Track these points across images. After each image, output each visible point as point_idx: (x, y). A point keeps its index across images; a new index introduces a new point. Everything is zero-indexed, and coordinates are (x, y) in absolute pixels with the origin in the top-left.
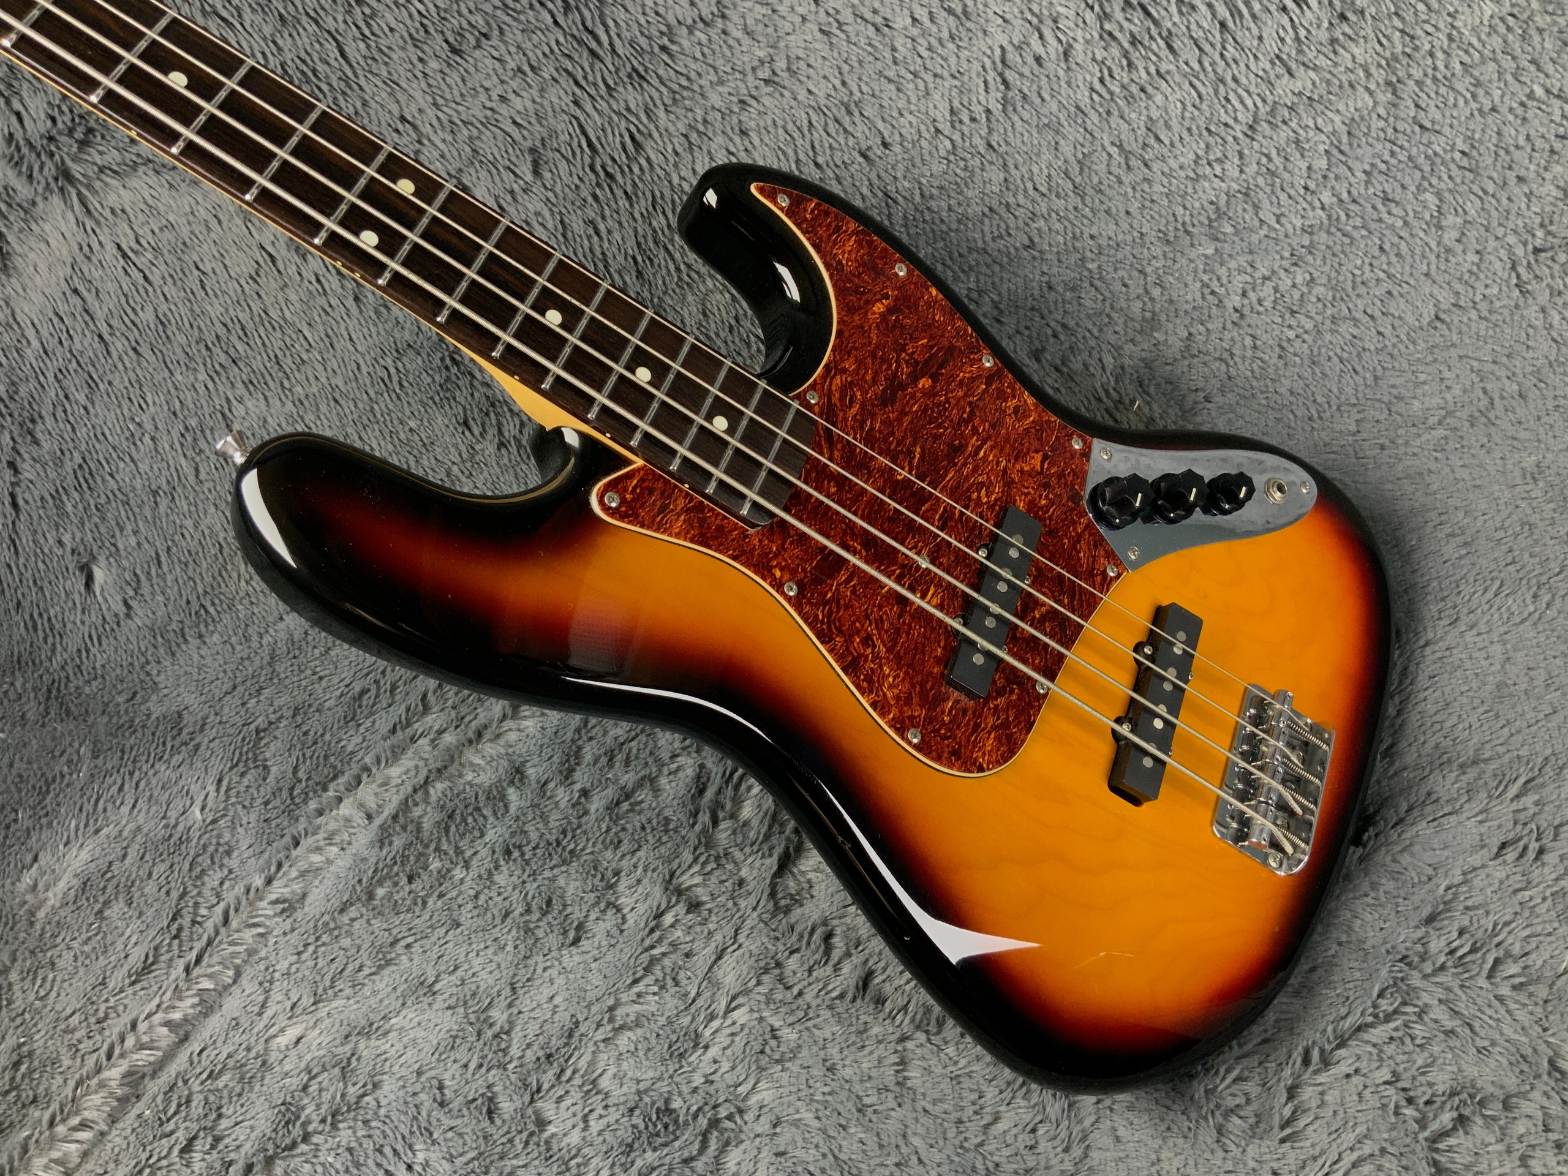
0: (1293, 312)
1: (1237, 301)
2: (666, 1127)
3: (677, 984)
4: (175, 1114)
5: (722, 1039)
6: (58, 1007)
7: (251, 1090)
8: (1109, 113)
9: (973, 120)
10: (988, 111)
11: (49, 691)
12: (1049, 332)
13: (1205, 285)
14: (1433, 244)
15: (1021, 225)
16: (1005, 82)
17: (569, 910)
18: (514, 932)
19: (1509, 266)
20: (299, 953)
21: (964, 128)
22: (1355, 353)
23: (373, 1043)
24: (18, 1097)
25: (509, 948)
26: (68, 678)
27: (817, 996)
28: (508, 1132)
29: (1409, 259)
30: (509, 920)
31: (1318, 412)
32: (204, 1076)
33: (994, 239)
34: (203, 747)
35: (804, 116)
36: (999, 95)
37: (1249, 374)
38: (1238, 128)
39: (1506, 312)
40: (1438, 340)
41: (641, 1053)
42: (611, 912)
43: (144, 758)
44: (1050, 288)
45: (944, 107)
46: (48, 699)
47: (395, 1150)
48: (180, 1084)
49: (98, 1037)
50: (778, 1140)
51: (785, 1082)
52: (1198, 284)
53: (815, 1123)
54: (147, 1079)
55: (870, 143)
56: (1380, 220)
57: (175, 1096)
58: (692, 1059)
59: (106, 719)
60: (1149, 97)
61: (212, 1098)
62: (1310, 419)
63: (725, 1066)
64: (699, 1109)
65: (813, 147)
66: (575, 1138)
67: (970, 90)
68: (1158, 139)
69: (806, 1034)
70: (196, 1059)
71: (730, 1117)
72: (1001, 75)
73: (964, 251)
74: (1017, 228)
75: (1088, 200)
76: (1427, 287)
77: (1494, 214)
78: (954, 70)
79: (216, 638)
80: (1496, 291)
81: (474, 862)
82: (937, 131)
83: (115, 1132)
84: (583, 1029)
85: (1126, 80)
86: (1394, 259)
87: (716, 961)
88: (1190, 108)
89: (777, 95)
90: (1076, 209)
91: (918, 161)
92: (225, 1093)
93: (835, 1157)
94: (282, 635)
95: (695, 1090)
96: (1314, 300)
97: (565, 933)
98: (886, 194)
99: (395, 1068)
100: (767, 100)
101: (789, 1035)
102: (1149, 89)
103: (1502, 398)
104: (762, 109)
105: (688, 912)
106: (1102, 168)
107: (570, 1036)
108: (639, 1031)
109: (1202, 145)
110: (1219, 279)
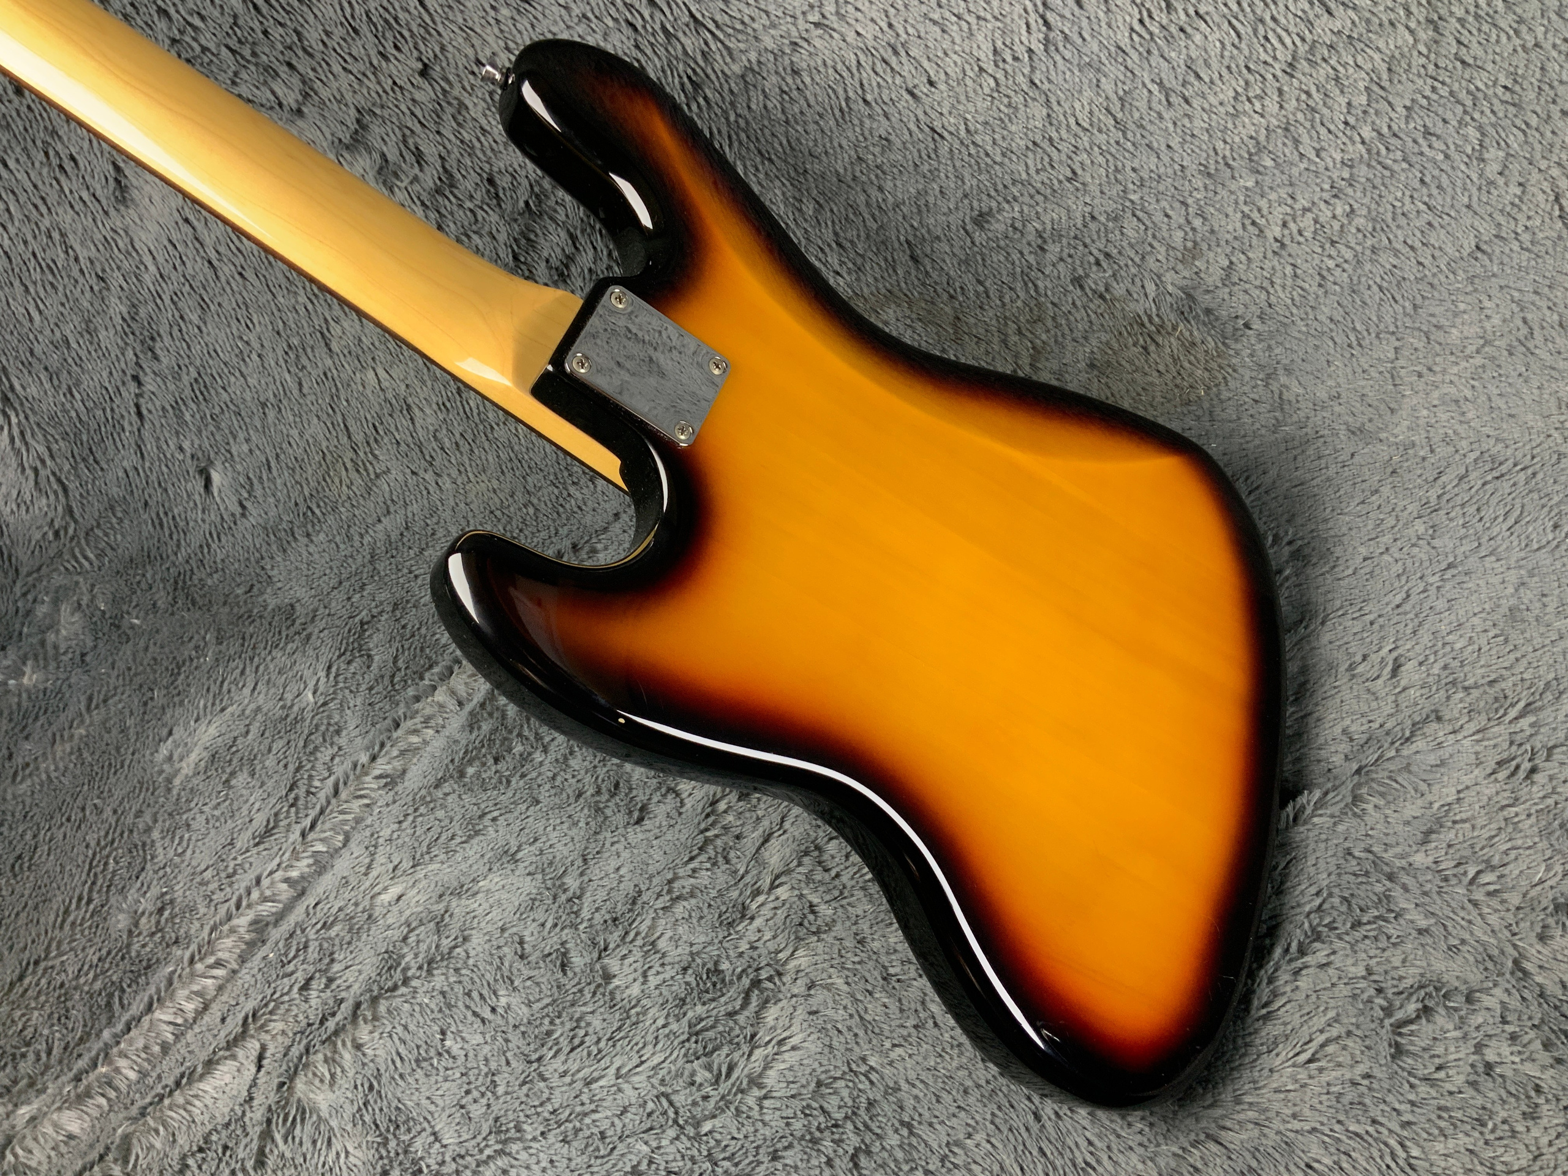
0: (1333, 243)
1: (1277, 231)
2: (714, 985)
3: (728, 862)
4: (295, 957)
5: (766, 911)
6: (194, 863)
7: (359, 940)
8: (1149, 52)
9: (1016, 59)
10: (1030, 51)
11: (176, 582)
12: (1092, 259)
13: (1245, 216)
14: (1474, 177)
15: (1064, 158)
16: (1046, 23)
17: (634, 793)
18: (586, 811)
19: (1552, 198)
20: (400, 822)
21: (1007, 67)
22: (1394, 282)
23: (463, 902)
24: (163, 937)
25: (582, 824)
26: (192, 570)
27: (852, 878)
28: (579, 983)
29: (1449, 190)
30: (582, 800)
31: (1358, 339)
32: (319, 926)
33: (1038, 171)
34: (314, 637)
35: (853, 57)
36: (1041, 36)
37: (1289, 302)
38: (1277, 66)
39: (1549, 243)
40: (1479, 270)
41: (694, 921)
42: (671, 796)
43: (262, 645)
44: (1093, 218)
45: (987, 47)
46: (175, 589)
47: (481, 994)
48: (298, 932)
49: (228, 889)
50: (811, 1001)
51: (820, 951)
52: (1239, 215)
53: (845, 988)
54: (270, 927)
55: (916, 81)
56: (1422, 154)
57: (295, 943)
58: (739, 928)
59: (227, 609)
60: (1188, 36)
61: (325, 945)
62: (1350, 346)
63: (768, 935)
64: (743, 971)
65: (862, 85)
66: (635, 990)
67: (1012, 31)
68: (1198, 77)
69: (840, 910)
70: (311, 911)
71: (770, 979)
72: (1043, 17)
73: (1008, 182)
74: (1061, 162)
75: (1130, 135)
76: (1468, 219)
77: (1538, 147)
78: (996, 12)
79: (322, 536)
80: (1538, 222)
81: (552, 748)
82: (981, 69)
83: (244, 971)
84: (645, 898)
85: (1165, 22)
86: (1435, 192)
87: (763, 844)
88: (1229, 47)
89: (827, 37)
90: (1117, 143)
91: (963, 98)
92: (337, 941)
93: (861, 1018)
94: (381, 536)
95: (741, 954)
96: (1354, 231)
97: (630, 813)
98: (933, 130)
99: (483, 925)
100: (817, 42)
101: (826, 911)
102: (1189, 30)
103: (1543, 328)
104: (812, 50)
105: (739, 800)
106: (1142, 105)
107: (634, 903)
108: (693, 901)
109: (1242, 83)
110: (1259, 210)
